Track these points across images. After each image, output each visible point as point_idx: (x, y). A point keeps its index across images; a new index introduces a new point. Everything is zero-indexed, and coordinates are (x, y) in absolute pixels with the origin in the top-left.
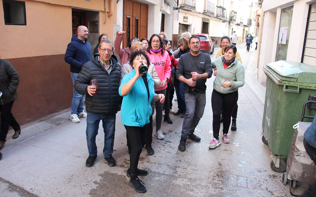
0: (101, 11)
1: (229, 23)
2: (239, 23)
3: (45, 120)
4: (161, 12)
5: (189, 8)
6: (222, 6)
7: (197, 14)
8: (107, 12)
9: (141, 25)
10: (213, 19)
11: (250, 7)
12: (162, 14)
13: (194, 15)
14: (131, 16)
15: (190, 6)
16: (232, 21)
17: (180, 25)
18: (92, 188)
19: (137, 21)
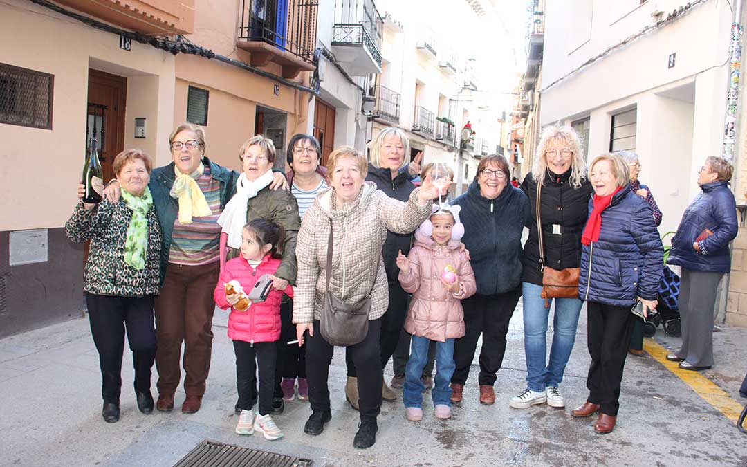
0: (291, 113)
1: (461, 153)
2: (480, 154)
6: (447, 118)
8: (298, 115)
10: (430, 143)
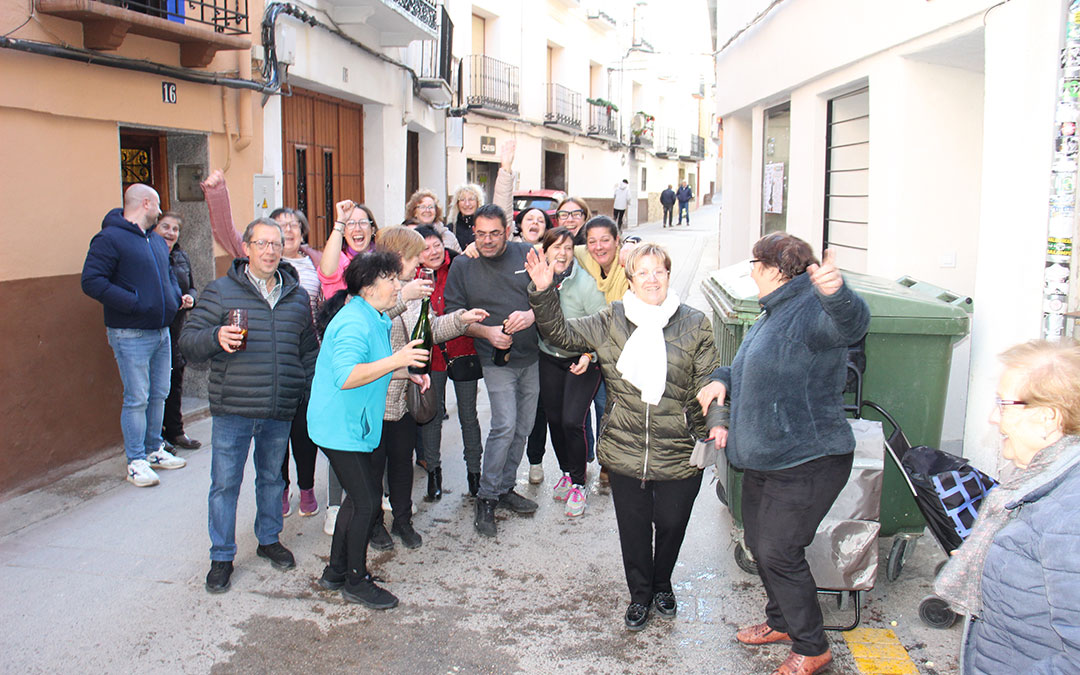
0: (214, 133)
1: (633, 152)
2: (664, 150)
3: (41, 486)
4: (406, 126)
5: (497, 110)
6: (605, 99)
7: (524, 129)
8: (233, 136)
9: (342, 172)
10: (579, 140)
11: (697, 100)
12: (409, 132)
13: (515, 132)
14: (307, 144)
15: (500, 104)
16: (641, 146)
17: (471, 166)
18: (216, 662)
19: (328, 157)
